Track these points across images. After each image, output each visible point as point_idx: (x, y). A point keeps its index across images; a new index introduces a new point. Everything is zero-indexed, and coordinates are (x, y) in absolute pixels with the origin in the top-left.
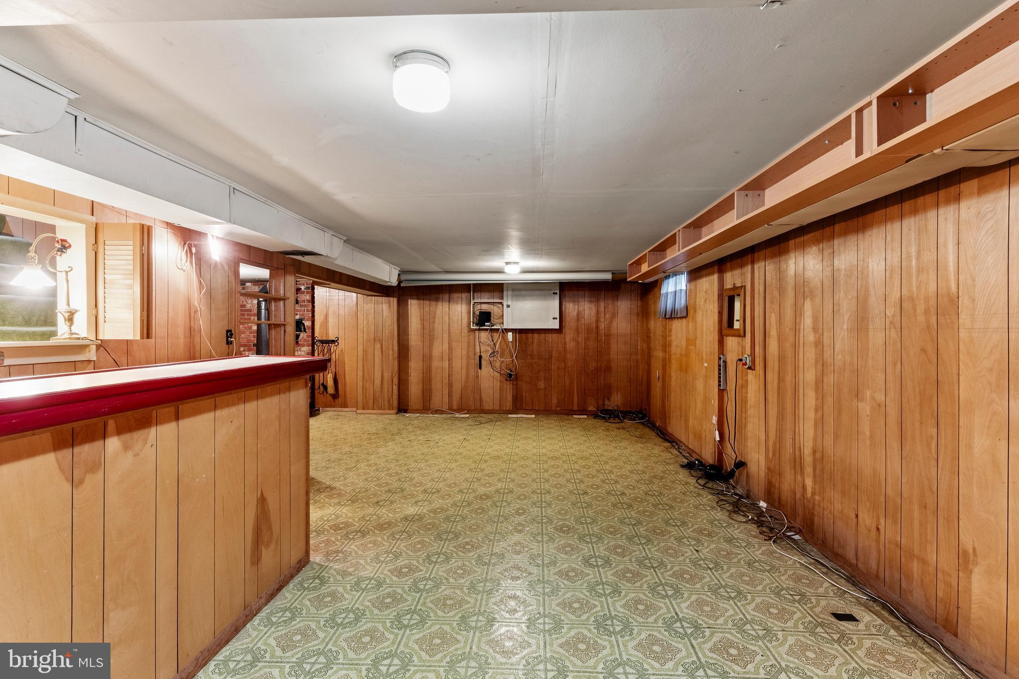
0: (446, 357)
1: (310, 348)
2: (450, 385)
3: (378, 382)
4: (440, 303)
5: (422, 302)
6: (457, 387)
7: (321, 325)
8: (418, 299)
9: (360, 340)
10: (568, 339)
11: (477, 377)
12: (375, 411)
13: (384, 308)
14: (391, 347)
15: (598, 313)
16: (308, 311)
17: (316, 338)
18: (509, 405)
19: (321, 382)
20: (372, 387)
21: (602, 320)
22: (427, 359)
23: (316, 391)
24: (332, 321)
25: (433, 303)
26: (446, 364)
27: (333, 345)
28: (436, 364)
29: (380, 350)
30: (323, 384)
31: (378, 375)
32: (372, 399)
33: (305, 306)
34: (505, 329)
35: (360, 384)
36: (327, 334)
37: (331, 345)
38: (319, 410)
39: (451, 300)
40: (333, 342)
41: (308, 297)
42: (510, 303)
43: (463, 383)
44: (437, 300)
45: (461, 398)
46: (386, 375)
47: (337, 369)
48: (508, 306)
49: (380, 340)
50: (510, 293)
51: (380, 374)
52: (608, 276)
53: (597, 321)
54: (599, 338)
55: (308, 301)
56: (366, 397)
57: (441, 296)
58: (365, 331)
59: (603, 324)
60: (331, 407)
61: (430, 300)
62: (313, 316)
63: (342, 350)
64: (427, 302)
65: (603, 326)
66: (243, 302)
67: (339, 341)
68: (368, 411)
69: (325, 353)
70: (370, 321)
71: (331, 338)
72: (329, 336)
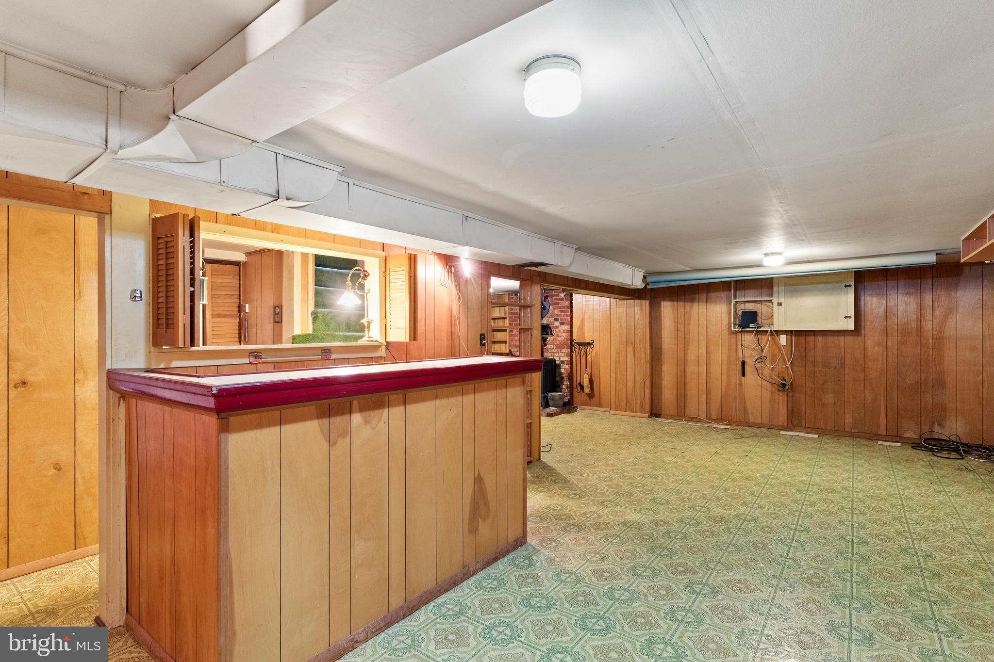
0: (703, 361)
1: (569, 350)
2: (708, 392)
3: (630, 384)
4: (696, 305)
5: (675, 303)
6: (716, 395)
7: (578, 329)
8: (672, 300)
9: (613, 343)
10: (869, 342)
11: (741, 385)
12: (628, 413)
13: (636, 311)
14: (643, 350)
15: (920, 308)
16: (567, 315)
17: (574, 341)
18: (782, 419)
19: (578, 382)
20: (624, 389)
21: (928, 317)
22: (682, 363)
23: (575, 390)
24: (588, 325)
25: (688, 304)
26: (703, 369)
27: (589, 347)
28: (691, 369)
29: (632, 353)
30: (580, 384)
31: (630, 378)
32: (624, 402)
33: (565, 311)
34: (774, 331)
35: (613, 384)
36: (584, 338)
37: (587, 347)
38: (576, 407)
39: (708, 300)
40: (589, 344)
41: (567, 303)
42: (781, 300)
43: (723, 390)
44: (692, 301)
45: (721, 407)
46: (638, 378)
47: (593, 370)
48: (780, 304)
49: (632, 343)
50: (782, 288)
51: (632, 377)
52: (932, 259)
53: (920, 319)
54: (923, 341)
55: (567, 307)
56: (618, 399)
57: (697, 296)
58: (618, 335)
59: (930, 323)
60: (587, 405)
61: (684, 301)
62: (572, 320)
63: (597, 352)
64: (682, 304)
65: (930, 326)
67: (594, 344)
68: (621, 413)
69: (582, 354)
70: (622, 324)
71: (588, 340)
72: (585, 339)
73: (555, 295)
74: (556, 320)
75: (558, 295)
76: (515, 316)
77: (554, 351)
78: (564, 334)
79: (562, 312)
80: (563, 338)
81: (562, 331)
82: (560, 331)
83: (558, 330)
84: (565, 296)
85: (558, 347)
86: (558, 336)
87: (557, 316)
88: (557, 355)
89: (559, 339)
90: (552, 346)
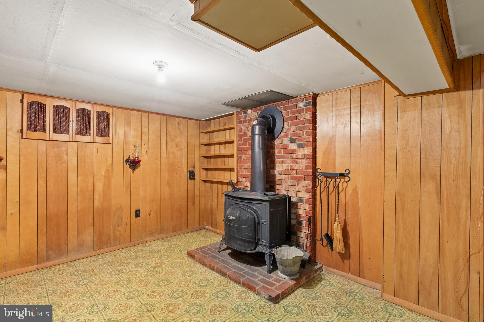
1: (311, 183)
7: (324, 153)
9: (390, 175)
16: (307, 134)
17: (319, 170)
19: (324, 233)
23: (318, 243)
24: (340, 146)
27: (342, 180)
29: (435, 196)
30: (327, 236)
33: (304, 128)
35: (389, 249)
36: (333, 164)
37: (338, 180)
38: (321, 268)
40: (342, 175)
41: (308, 116)
47: (348, 216)
49: (433, 177)
55: (308, 121)
58: (400, 160)
60: (337, 268)
62: (314, 140)
63: (355, 189)
66: (245, 130)
67: (351, 175)
68: (406, 303)
69: (330, 191)
70: (410, 142)
71: (339, 171)
72: (335, 168)
73: (291, 106)
74: (292, 141)
75: (295, 106)
76: (244, 139)
77: (289, 183)
78: (303, 161)
79: (300, 129)
80: (303, 166)
81: (300, 156)
82: (297, 156)
83: (294, 155)
84: (305, 106)
85: (294, 178)
86: (295, 163)
87: (294, 135)
88: (294, 189)
89: (296, 167)
90: (287, 176)
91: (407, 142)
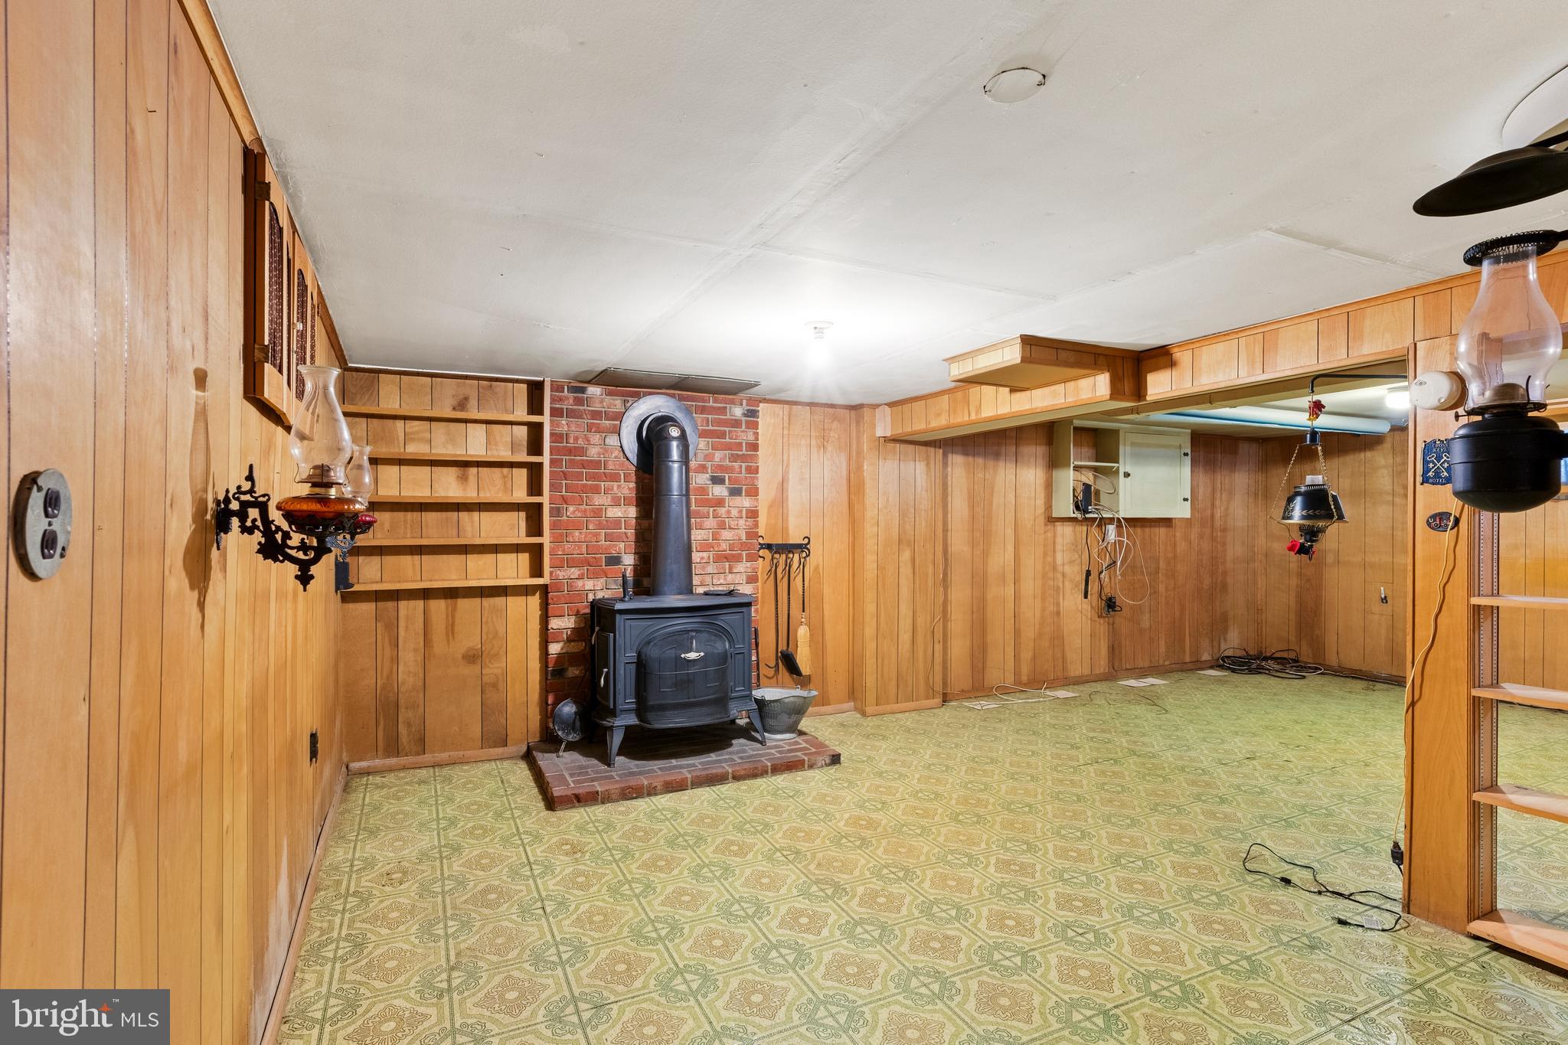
0: (1010, 577)
1: (756, 564)
2: (1017, 633)
3: (905, 637)
4: (1001, 464)
5: (971, 459)
6: (1029, 633)
7: (771, 506)
8: (966, 454)
11: (1058, 613)
12: (902, 706)
14: (931, 557)
16: (749, 470)
17: (762, 540)
18: (1102, 666)
20: (894, 651)
22: (980, 581)
24: (796, 497)
25: (991, 463)
26: (1010, 591)
27: (797, 556)
28: (993, 592)
29: (909, 565)
31: (906, 624)
32: (894, 682)
34: (1125, 519)
36: (785, 530)
37: (791, 556)
39: (1019, 458)
40: (801, 547)
41: (750, 436)
42: (1128, 470)
43: (1037, 626)
44: (997, 456)
45: (1034, 658)
46: (920, 621)
48: (1127, 475)
49: (909, 542)
50: (1128, 449)
51: (909, 621)
54: (1215, 534)
55: (751, 446)
56: (882, 675)
57: (1003, 448)
58: (882, 524)
61: (985, 455)
62: (754, 483)
63: (817, 568)
64: (980, 461)
67: (812, 547)
68: (888, 708)
69: (779, 576)
70: (890, 499)
71: (795, 538)
72: (788, 534)
73: (712, 407)
74: (717, 481)
75: (723, 411)
77: (710, 569)
78: (742, 522)
79: (734, 458)
80: (740, 531)
81: (734, 513)
82: (728, 512)
83: (722, 511)
84: (745, 415)
85: (720, 558)
86: (722, 526)
87: (721, 468)
88: (722, 581)
89: (726, 534)
90: (705, 555)
91: (888, 499)
